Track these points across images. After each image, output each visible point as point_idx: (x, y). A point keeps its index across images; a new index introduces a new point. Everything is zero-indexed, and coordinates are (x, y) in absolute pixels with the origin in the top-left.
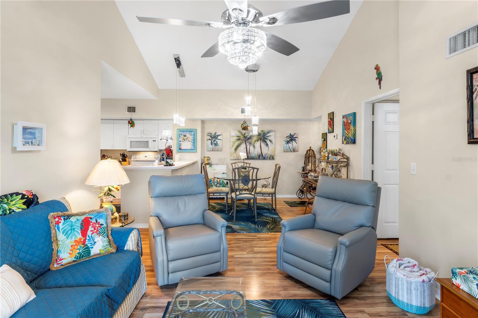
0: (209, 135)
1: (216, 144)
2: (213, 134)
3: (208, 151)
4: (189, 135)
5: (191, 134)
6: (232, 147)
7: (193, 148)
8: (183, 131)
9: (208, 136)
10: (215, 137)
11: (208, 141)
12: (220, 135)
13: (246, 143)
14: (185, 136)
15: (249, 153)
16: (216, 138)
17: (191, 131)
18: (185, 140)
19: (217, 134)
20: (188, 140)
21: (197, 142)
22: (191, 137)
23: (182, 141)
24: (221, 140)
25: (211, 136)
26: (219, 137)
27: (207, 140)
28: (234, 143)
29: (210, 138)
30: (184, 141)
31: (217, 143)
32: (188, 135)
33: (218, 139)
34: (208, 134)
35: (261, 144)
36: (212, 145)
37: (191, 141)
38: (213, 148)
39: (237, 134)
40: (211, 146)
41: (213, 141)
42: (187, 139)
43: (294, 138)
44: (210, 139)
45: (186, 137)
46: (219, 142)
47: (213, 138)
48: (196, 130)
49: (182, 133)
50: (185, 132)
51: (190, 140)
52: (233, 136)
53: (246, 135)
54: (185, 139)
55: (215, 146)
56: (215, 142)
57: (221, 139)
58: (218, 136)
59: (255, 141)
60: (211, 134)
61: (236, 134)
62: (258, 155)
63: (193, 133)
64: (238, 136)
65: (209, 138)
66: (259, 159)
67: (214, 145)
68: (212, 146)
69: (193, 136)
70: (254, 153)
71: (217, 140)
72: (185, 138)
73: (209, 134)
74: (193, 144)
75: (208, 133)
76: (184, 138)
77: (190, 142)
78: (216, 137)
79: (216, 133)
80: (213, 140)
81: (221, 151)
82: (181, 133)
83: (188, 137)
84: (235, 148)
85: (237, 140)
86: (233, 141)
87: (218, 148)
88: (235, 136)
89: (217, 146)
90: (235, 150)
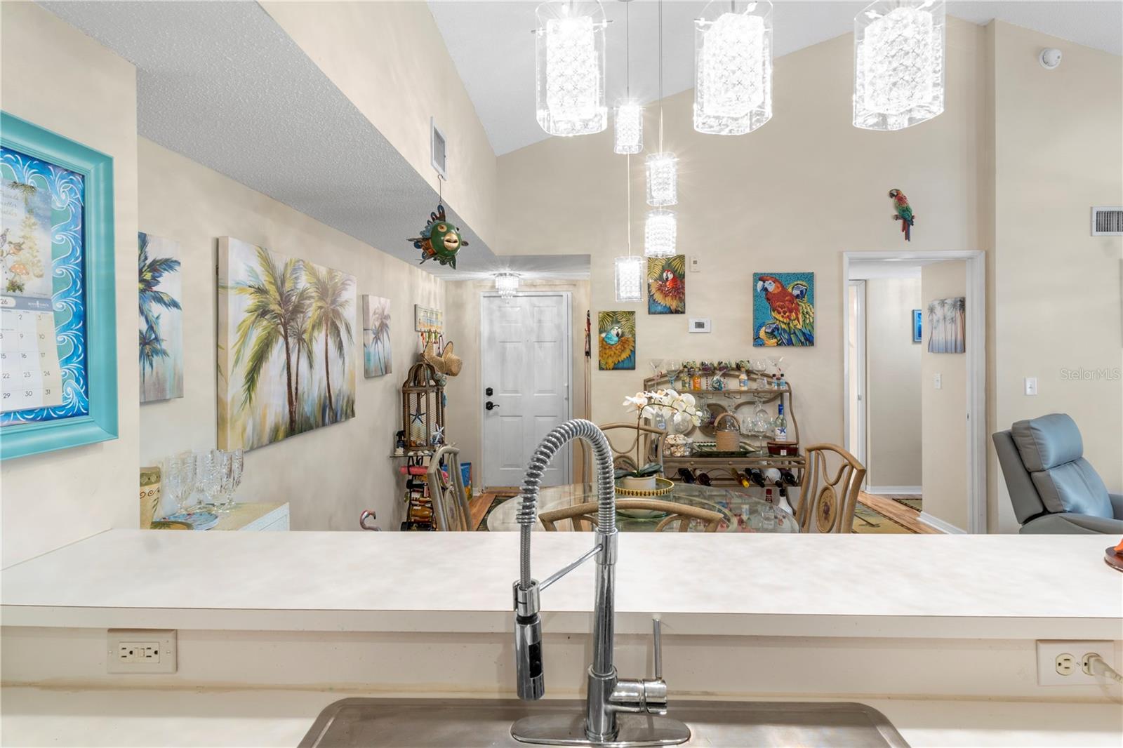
1: (148, 347)
4: (20, 213)
10: (142, 276)
12: (170, 264)
13: (286, 338)
15: (296, 399)
16: (148, 285)
22: (42, 240)
24: (175, 304)
26: (165, 283)
28: (245, 337)
31: (151, 329)
33: (159, 299)
35: (326, 340)
37: (48, 303)
43: (386, 319)
46: (165, 323)
48: (109, 164)
51: (31, 286)
52: (241, 288)
53: (288, 286)
57: (176, 298)
58: (156, 268)
59: (313, 327)
61: (252, 272)
62: (320, 405)
64: (259, 290)
66: (324, 425)
69: (63, 240)
70: (311, 398)
71: (156, 309)
74: (67, 340)
77: (31, 317)
78: (148, 275)
79: (143, 240)
83: (9, 238)
84: (251, 363)
85: (256, 314)
86: (241, 321)
87: (157, 373)
88: (250, 287)
89: (156, 359)
90: (247, 386)
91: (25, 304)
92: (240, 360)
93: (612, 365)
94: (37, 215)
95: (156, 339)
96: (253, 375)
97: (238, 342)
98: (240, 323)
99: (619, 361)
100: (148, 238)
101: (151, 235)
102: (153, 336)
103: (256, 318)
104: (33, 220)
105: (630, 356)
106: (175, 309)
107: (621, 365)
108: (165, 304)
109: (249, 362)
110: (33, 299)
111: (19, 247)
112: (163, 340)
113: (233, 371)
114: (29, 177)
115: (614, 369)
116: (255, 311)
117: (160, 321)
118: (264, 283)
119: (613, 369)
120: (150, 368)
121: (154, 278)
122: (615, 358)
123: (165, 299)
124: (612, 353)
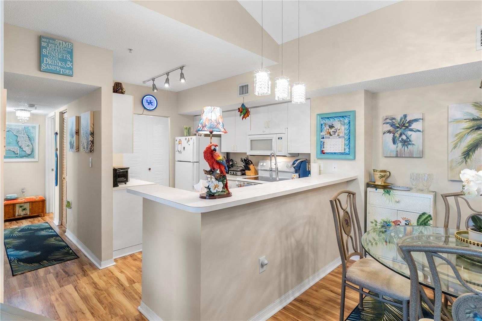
0: (388, 123)
1: (406, 143)
2: (398, 119)
3: (385, 157)
4: (340, 125)
5: (344, 122)
6: (455, 147)
7: (347, 151)
8: (328, 118)
9: (385, 125)
10: (404, 125)
11: (385, 135)
12: (416, 120)
14: (331, 127)
16: (407, 127)
17: (343, 117)
18: (331, 135)
19: (408, 119)
20: (337, 134)
22: (343, 128)
23: (327, 138)
24: (419, 131)
25: (392, 125)
26: (414, 126)
27: (384, 133)
28: (461, 138)
29: (391, 129)
30: (329, 138)
31: (408, 138)
32: (337, 124)
33: (412, 130)
34: (386, 119)
36: (394, 142)
37: (344, 137)
38: (397, 151)
39: (472, 114)
40: (393, 147)
41: (397, 135)
42: (335, 132)
44: (389, 132)
45: (333, 130)
46: (414, 136)
47: (398, 127)
48: (354, 112)
49: (327, 121)
50: (331, 120)
51: (341, 135)
52: (457, 121)
54: (332, 133)
55: (403, 145)
56: (404, 137)
57: (419, 129)
58: (410, 122)
60: (394, 119)
61: (468, 113)
63: (346, 121)
64: (474, 119)
65: (388, 127)
67: (400, 145)
68: (395, 146)
69: (347, 127)
71: (409, 133)
72: (331, 131)
73: (388, 121)
74: (347, 142)
75: (385, 118)
76: (330, 130)
78: (407, 125)
79: (405, 116)
80: (399, 132)
81: (420, 157)
82: (324, 121)
83: (338, 129)
84: (466, 148)
86: (458, 132)
87: (410, 150)
88: (465, 119)
89: (409, 146)
91: (340, 138)
92: (458, 147)
94: (342, 124)
95: (410, 141)
96: (468, 153)
97: (456, 140)
98: (457, 134)
100: (407, 115)
101: (409, 114)
102: (409, 140)
103: (471, 131)
104: (342, 125)
108: (414, 131)
109: (465, 147)
110: (341, 137)
111: (339, 130)
112: (412, 141)
113: (452, 151)
114: (341, 119)
116: (470, 128)
117: (412, 136)
118: (479, 116)
120: (407, 148)
121: (409, 125)
123: (414, 130)
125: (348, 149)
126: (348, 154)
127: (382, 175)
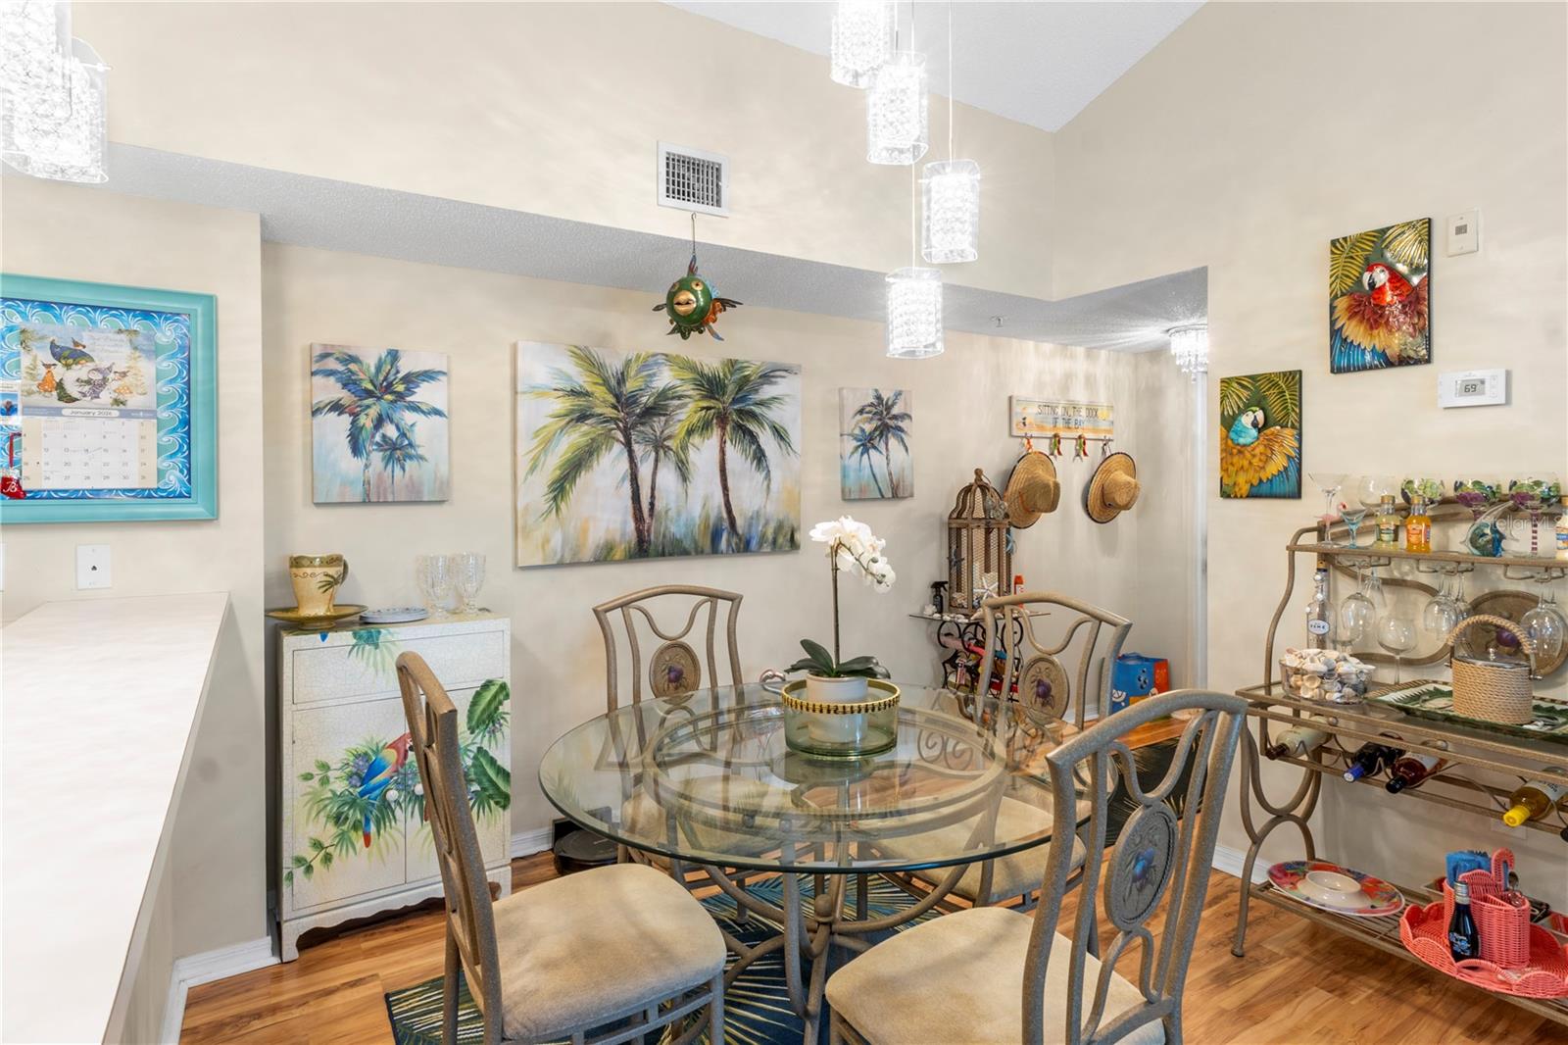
0: (330, 373)
1: (398, 450)
2: (371, 363)
3: (318, 505)
4: (127, 350)
5: (150, 338)
6: (533, 469)
7: (174, 479)
8: (46, 305)
9: (318, 380)
10: (388, 388)
11: (320, 417)
12: (428, 375)
13: (628, 444)
14: (70, 355)
15: (651, 515)
16: (400, 396)
17: (146, 314)
18: (69, 399)
19: (405, 367)
20: (106, 396)
21: (224, 424)
22: (147, 368)
23: (31, 410)
24: (437, 412)
25: (348, 383)
26: (423, 394)
27: (314, 413)
28: (547, 444)
29: (345, 396)
30: (57, 412)
31: (403, 435)
32: (108, 347)
33: (415, 408)
34: (325, 356)
35: (723, 452)
36: (356, 449)
37: (150, 413)
38: (367, 483)
39: (569, 378)
40: (351, 465)
41: (366, 421)
42: (95, 387)
43: (895, 417)
44: (337, 407)
45: (81, 371)
46: (423, 430)
47: (369, 394)
48: (210, 301)
49: (36, 320)
50: (71, 319)
51: (134, 401)
52: (539, 392)
53: (630, 386)
54: (73, 390)
55: (388, 460)
56: (390, 431)
57: (438, 407)
58: (411, 380)
59: (690, 432)
60: (353, 359)
61: (560, 374)
62: (707, 526)
63: (166, 334)
64: (574, 393)
65: (331, 390)
66: (715, 550)
67: (377, 457)
68: (359, 463)
69: (169, 366)
70: (683, 517)
71: (408, 417)
72: (71, 377)
73: (332, 364)
74: (173, 440)
75: (317, 352)
76: (59, 372)
77: (133, 424)
78: (400, 388)
79: (394, 356)
80: (373, 412)
81: (441, 502)
82: (17, 320)
83: (114, 369)
84: (558, 472)
85: (568, 419)
86: (541, 426)
87: (411, 476)
88: (555, 390)
89: (408, 464)
90: (552, 495)
91: (127, 414)
92: (539, 469)
93: (1245, 489)
94: (142, 350)
95: (410, 445)
96: (563, 484)
97: (536, 448)
98: (538, 428)
99: (1261, 481)
100: (400, 354)
101: (405, 351)
102: (406, 442)
103: (568, 423)
104: (138, 354)
105: (1286, 469)
106: (438, 417)
107: (1265, 489)
108: (423, 412)
109: (555, 469)
110: (138, 411)
111: (124, 374)
112: (419, 446)
113: (526, 479)
114: (135, 324)
115: (1251, 496)
116: (566, 415)
117: (416, 429)
118: (582, 384)
119: (1248, 497)
120: (402, 472)
121: (408, 389)
122: (1251, 472)
123: (424, 408)
124: (1246, 463)
125: (181, 471)
126: (181, 496)
127: (332, 577)
